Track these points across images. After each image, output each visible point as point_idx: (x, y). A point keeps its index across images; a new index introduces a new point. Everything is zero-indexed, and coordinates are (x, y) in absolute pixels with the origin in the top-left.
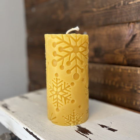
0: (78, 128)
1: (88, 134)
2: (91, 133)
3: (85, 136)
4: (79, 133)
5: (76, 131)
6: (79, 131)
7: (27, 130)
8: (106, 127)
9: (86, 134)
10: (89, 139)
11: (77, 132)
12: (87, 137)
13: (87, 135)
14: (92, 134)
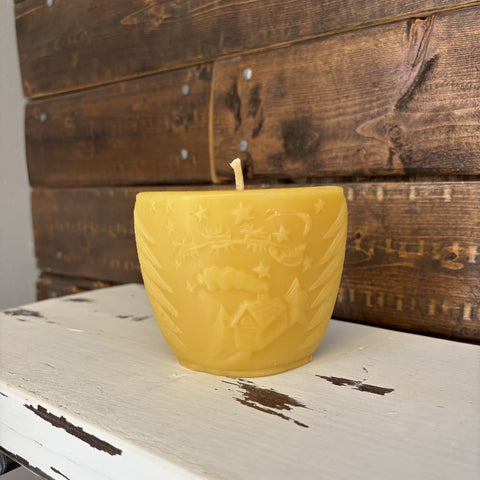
0: (245, 391)
1: (289, 409)
2: (296, 404)
3: (276, 413)
4: (251, 405)
5: (238, 400)
6: (250, 402)
7: (41, 412)
8: (350, 383)
9: (281, 409)
10: (296, 422)
11: (243, 402)
12: (287, 419)
13: (284, 412)
14: (303, 406)
